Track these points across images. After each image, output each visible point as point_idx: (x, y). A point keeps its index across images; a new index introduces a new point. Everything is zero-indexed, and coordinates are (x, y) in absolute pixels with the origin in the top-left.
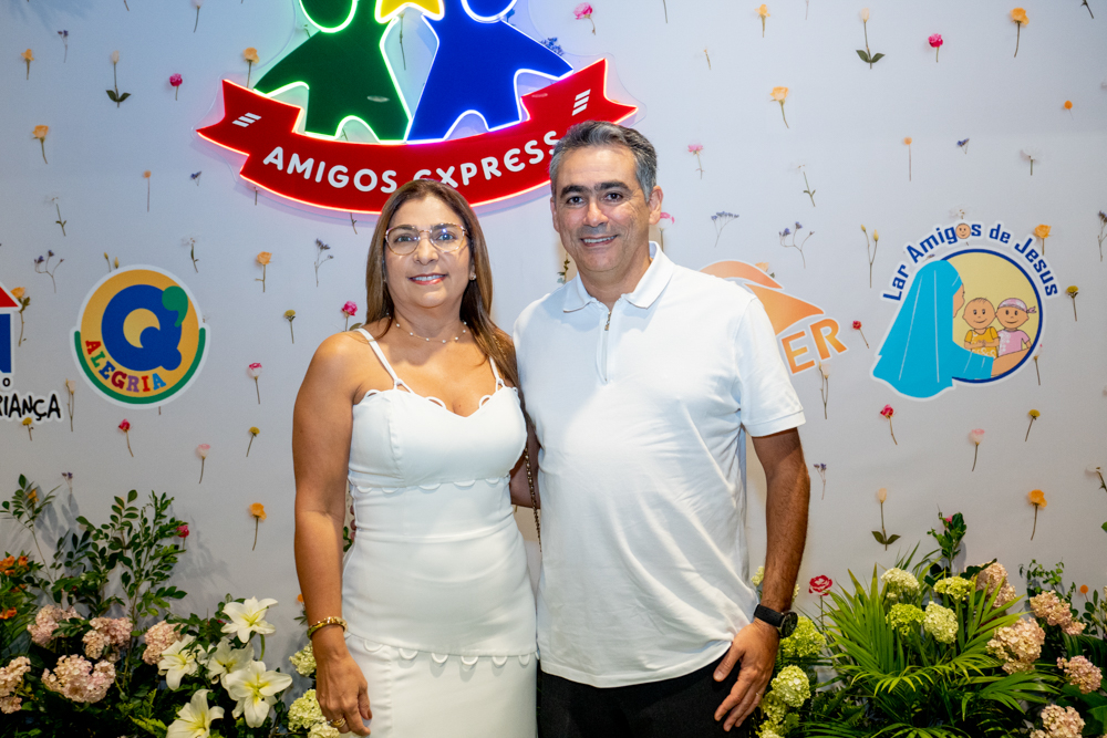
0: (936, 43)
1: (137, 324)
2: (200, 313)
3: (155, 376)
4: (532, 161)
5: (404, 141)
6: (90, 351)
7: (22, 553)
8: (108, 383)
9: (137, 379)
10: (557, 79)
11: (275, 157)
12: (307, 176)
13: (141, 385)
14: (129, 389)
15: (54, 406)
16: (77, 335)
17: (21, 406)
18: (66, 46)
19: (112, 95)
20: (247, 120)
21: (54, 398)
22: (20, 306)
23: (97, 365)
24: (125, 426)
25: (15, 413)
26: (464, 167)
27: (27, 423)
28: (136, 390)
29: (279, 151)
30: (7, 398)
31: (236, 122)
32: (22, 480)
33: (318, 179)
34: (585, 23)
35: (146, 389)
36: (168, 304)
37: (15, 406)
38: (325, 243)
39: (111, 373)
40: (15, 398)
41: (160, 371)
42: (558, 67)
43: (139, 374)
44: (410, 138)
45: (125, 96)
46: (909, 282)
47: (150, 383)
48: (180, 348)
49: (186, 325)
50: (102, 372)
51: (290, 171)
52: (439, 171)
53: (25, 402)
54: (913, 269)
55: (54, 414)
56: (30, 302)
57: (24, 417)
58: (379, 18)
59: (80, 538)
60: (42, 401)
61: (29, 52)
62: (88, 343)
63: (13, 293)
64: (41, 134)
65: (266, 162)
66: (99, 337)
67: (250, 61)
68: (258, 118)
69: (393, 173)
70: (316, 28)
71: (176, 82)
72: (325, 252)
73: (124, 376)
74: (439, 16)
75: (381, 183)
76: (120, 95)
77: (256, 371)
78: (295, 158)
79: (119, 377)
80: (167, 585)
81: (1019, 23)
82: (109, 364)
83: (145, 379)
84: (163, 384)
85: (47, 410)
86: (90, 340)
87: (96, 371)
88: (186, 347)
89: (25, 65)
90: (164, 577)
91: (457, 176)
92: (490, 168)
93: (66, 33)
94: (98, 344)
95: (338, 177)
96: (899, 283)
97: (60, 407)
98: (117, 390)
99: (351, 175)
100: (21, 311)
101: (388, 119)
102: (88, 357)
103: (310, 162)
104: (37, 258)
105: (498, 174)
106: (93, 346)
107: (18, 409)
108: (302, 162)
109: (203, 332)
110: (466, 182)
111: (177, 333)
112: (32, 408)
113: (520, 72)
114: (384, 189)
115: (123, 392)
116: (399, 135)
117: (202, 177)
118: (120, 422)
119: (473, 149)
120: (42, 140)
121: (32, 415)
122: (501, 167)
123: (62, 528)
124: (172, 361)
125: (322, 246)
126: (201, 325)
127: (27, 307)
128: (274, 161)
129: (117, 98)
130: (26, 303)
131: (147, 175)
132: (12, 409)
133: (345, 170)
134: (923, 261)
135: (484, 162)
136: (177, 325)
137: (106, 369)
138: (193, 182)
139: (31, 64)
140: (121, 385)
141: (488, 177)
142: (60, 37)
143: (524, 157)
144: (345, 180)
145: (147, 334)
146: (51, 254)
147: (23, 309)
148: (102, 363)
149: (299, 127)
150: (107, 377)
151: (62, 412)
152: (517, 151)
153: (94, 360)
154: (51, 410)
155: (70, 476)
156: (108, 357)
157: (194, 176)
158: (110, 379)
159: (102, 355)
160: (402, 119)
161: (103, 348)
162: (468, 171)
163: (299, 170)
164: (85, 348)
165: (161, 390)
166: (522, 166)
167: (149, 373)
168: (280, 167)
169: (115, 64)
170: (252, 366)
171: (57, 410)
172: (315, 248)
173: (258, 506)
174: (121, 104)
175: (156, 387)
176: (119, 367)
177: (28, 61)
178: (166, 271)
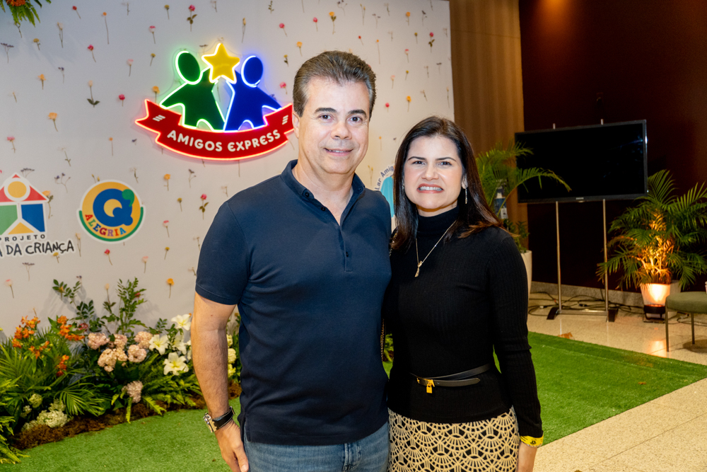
0: (387, 106)
1: (110, 207)
2: (140, 201)
3: (121, 229)
4: (270, 141)
5: (223, 131)
6: (88, 219)
7: (57, 317)
8: (98, 233)
9: (112, 231)
10: (276, 111)
11: (172, 135)
12: (186, 143)
13: (114, 233)
14: (109, 235)
15: (70, 246)
16: (80, 213)
17: (52, 247)
18: (64, 75)
19: (91, 101)
20: (159, 118)
21: (70, 242)
22: (48, 200)
23: (91, 226)
24: (107, 252)
25: (49, 251)
26: (246, 142)
27: (56, 255)
28: (112, 235)
29: (174, 132)
30: (43, 244)
31: (154, 119)
32: (56, 282)
33: (191, 145)
34: (283, 90)
35: (117, 235)
36: (125, 197)
37: (48, 247)
38: (192, 170)
39: (99, 229)
40: (48, 244)
41: (123, 226)
42: (277, 106)
43: (113, 228)
44: (226, 129)
45: (97, 103)
46: (382, 184)
47: (119, 232)
48: (132, 216)
49: (134, 206)
50: (94, 229)
51: (179, 141)
52: (237, 143)
53: (54, 245)
54: (383, 179)
55: (70, 250)
56: (54, 198)
57: (54, 252)
58: (211, 80)
59: (88, 305)
60: (63, 244)
61: (42, 76)
62: (86, 216)
63: (43, 193)
64: (53, 117)
65: (169, 136)
66: (91, 212)
67: (156, 92)
68: (164, 117)
69: (220, 143)
70: (187, 82)
71: (122, 98)
72: (193, 175)
73: (106, 230)
74: (235, 82)
75: (216, 147)
76: (95, 101)
77: (167, 224)
78: (181, 135)
79: (103, 231)
80: (132, 319)
81: (409, 101)
82: (98, 225)
83: (116, 230)
84: (125, 232)
85: (66, 248)
86: (88, 214)
87: (91, 229)
88: (135, 215)
89: (41, 82)
90: (131, 315)
91: (244, 145)
92: (255, 143)
93: (63, 69)
94: (92, 216)
95: (199, 144)
96: (379, 184)
97: (73, 246)
98: (103, 236)
99: (204, 143)
100: (49, 202)
101: (217, 122)
102: (87, 222)
103: (187, 138)
104: (56, 177)
105: (258, 145)
106: (89, 217)
107: (50, 249)
108: (184, 137)
109: (142, 208)
110: (247, 148)
111: (130, 210)
112: (58, 248)
113: (264, 106)
114: (217, 150)
115: (106, 237)
116: (222, 128)
117: (137, 142)
118: (105, 250)
119: (249, 136)
120: (54, 120)
121: (59, 251)
122: (259, 143)
123: (78, 302)
124: (129, 221)
125: (191, 172)
126: (141, 205)
127: (52, 200)
128: (172, 137)
129: (93, 103)
130: (51, 198)
131: (111, 139)
132: (47, 249)
133: (201, 141)
134: (385, 177)
135: (253, 140)
136: (130, 206)
137: (96, 227)
138: (133, 143)
139: (44, 82)
140: (104, 234)
141: (255, 146)
142: (60, 71)
143: (267, 139)
144: (202, 145)
145: (116, 211)
146: (63, 175)
147: (50, 201)
148: (95, 225)
149: (182, 123)
150: (97, 231)
151: (74, 248)
152: (264, 137)
153: (90, 223)
154: (69, 248)
155: (81, 277)
156: (97, 222)
157: (134, 141)
158: (99, 232)
159: (94, 221)
160: (222, 123)
161: (94, 218)
162: (248, 144)
163: (183, 141)
164: (85, 218)
165: (124, 235)
166: (266, 143)
167: (118, 228)
168: (175, 139)
169: (91, 87)
170: (165, 222)
171: (72, 247)
172: (189, 173)
173: (171, 280)
174: (96, 106)
175: (122, 233)
176: (103, 226)
177: (42, 81)
178: (124, 183)
